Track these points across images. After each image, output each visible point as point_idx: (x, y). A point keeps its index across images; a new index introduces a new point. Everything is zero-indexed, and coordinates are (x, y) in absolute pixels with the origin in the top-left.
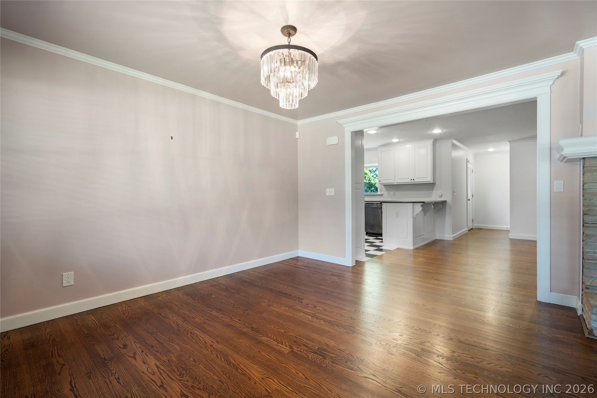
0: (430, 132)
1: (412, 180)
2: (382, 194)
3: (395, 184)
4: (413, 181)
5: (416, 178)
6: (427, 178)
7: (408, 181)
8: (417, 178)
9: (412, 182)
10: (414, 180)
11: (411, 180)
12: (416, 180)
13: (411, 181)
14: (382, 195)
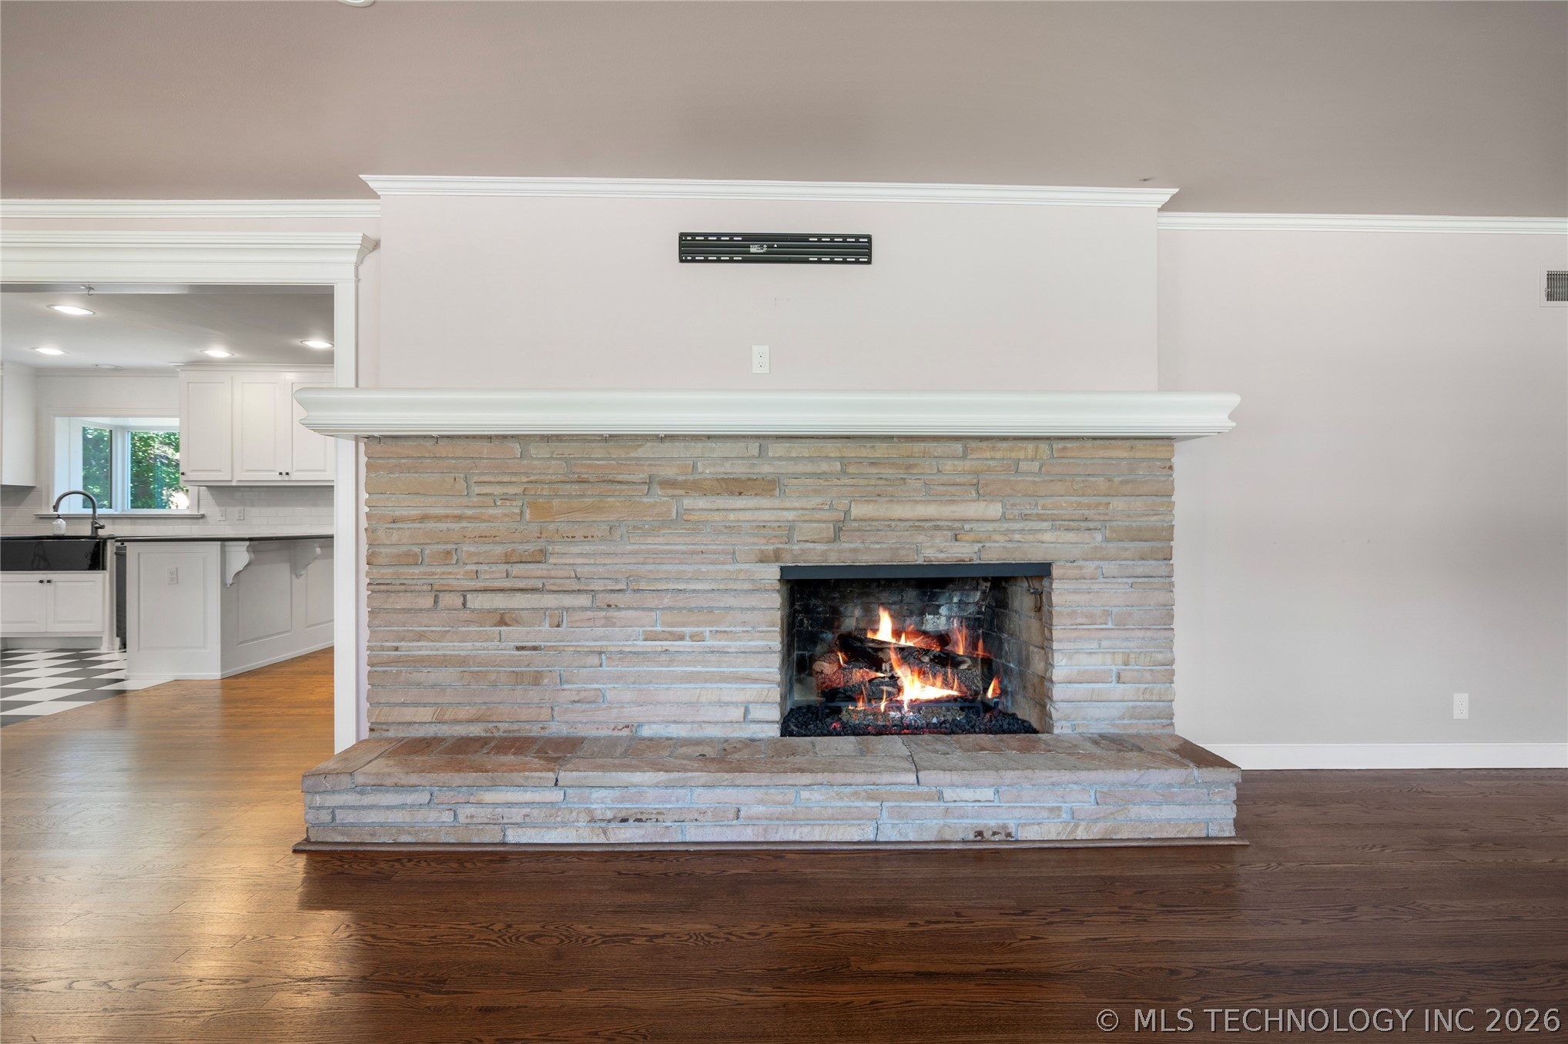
0: (297, 342)
1: (284, 474)
2: (202, 512)
3: (234, 484)
4: (286, 478)
5: (294, 470)
6: (324, 471)
7: (271, 477)
8: (297, 471)
9: (284, 481)
10: (287, 474)
11: (281, 474)
12: (295, 476)
13: (279, 478)
14: (203, 516)
